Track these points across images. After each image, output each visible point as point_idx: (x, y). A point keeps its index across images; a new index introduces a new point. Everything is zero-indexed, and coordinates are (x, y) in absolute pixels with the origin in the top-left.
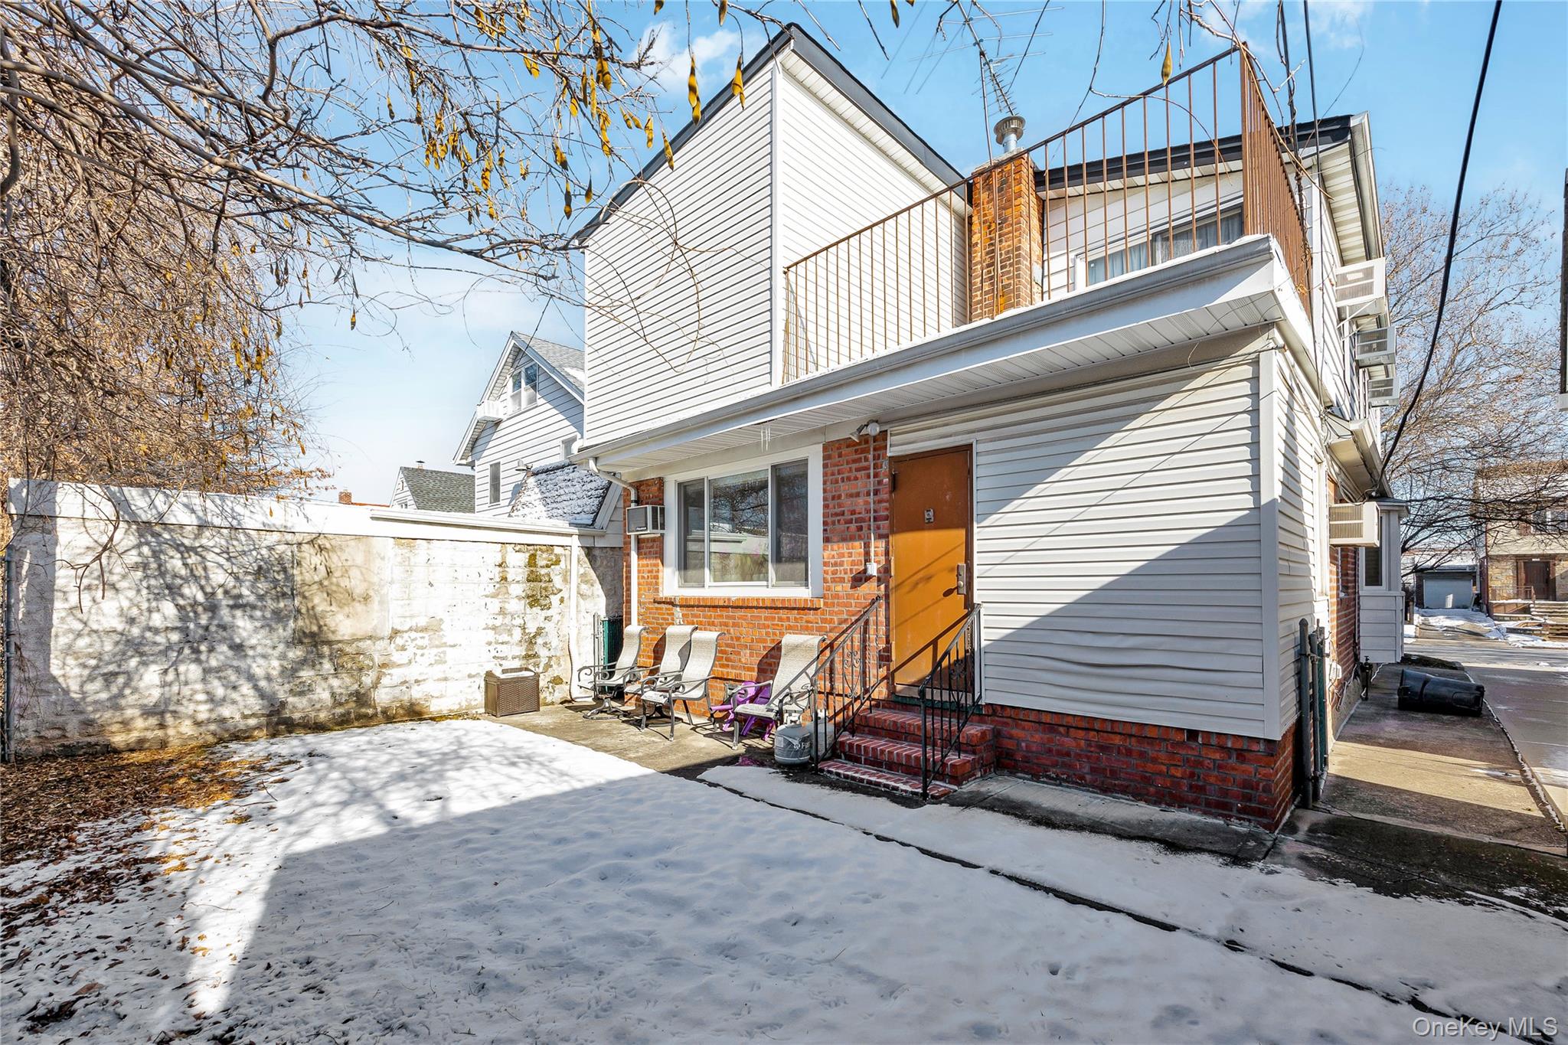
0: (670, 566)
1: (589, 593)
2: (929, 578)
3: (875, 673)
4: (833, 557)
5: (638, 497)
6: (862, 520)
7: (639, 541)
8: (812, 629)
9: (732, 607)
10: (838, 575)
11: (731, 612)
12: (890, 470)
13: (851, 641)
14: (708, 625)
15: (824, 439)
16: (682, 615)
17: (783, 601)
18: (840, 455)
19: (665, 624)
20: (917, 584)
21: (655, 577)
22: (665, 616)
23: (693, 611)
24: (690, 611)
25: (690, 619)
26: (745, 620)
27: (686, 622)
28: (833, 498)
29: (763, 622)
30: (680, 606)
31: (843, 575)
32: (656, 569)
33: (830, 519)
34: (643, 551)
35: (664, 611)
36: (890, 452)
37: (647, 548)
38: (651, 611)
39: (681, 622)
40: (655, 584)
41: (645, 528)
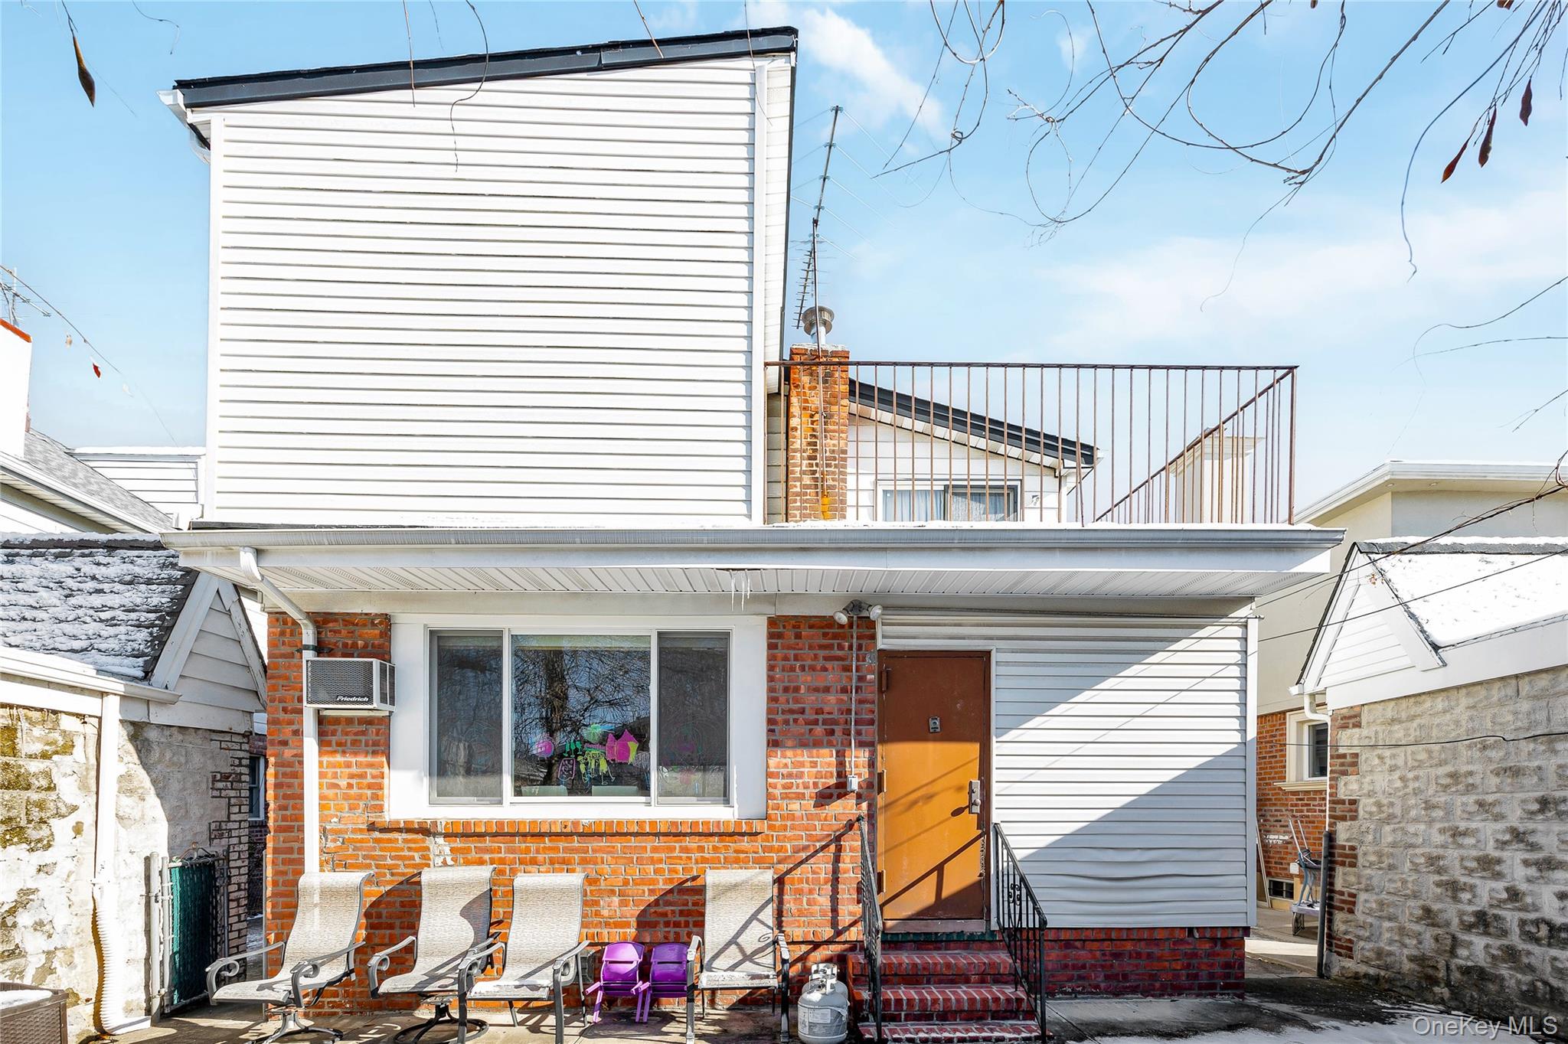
0: (407, 767)
1: (136, 814)
2: (930, 797)
3: (850, 910)
4: (786, 766)
5: (319, 640)
6: (835, 722)
7: (321, 720)
8: (746, 861)
9: (580, 835)
10: (794, 790)
11: (576, 843)
12: (880, 665)
13: (814, 872)
14: (520, 863)
15: (772, 611)
16: (452, 850)
17: (694, 824)
18: (798, 636)
19: (402, 866)
20: (915, 802)
21: (370, 786)
22: (403, 854)
23: (480, 842)
24: (472, 844)
25: (473, 855)
26: (609, 853)
27: (462, 861)
28: (786, 690)
29: (649, 854)
30: (446, 836)
31: (801, 790)
32: (374, 771)
33: (780, 718)
34: (334, 739)
35: (400, 844)
36: (881, 644)
37: (347, 734)
38: (358, 845)
39: (449, 862)
40: (372, 798)
41: (366, 699)
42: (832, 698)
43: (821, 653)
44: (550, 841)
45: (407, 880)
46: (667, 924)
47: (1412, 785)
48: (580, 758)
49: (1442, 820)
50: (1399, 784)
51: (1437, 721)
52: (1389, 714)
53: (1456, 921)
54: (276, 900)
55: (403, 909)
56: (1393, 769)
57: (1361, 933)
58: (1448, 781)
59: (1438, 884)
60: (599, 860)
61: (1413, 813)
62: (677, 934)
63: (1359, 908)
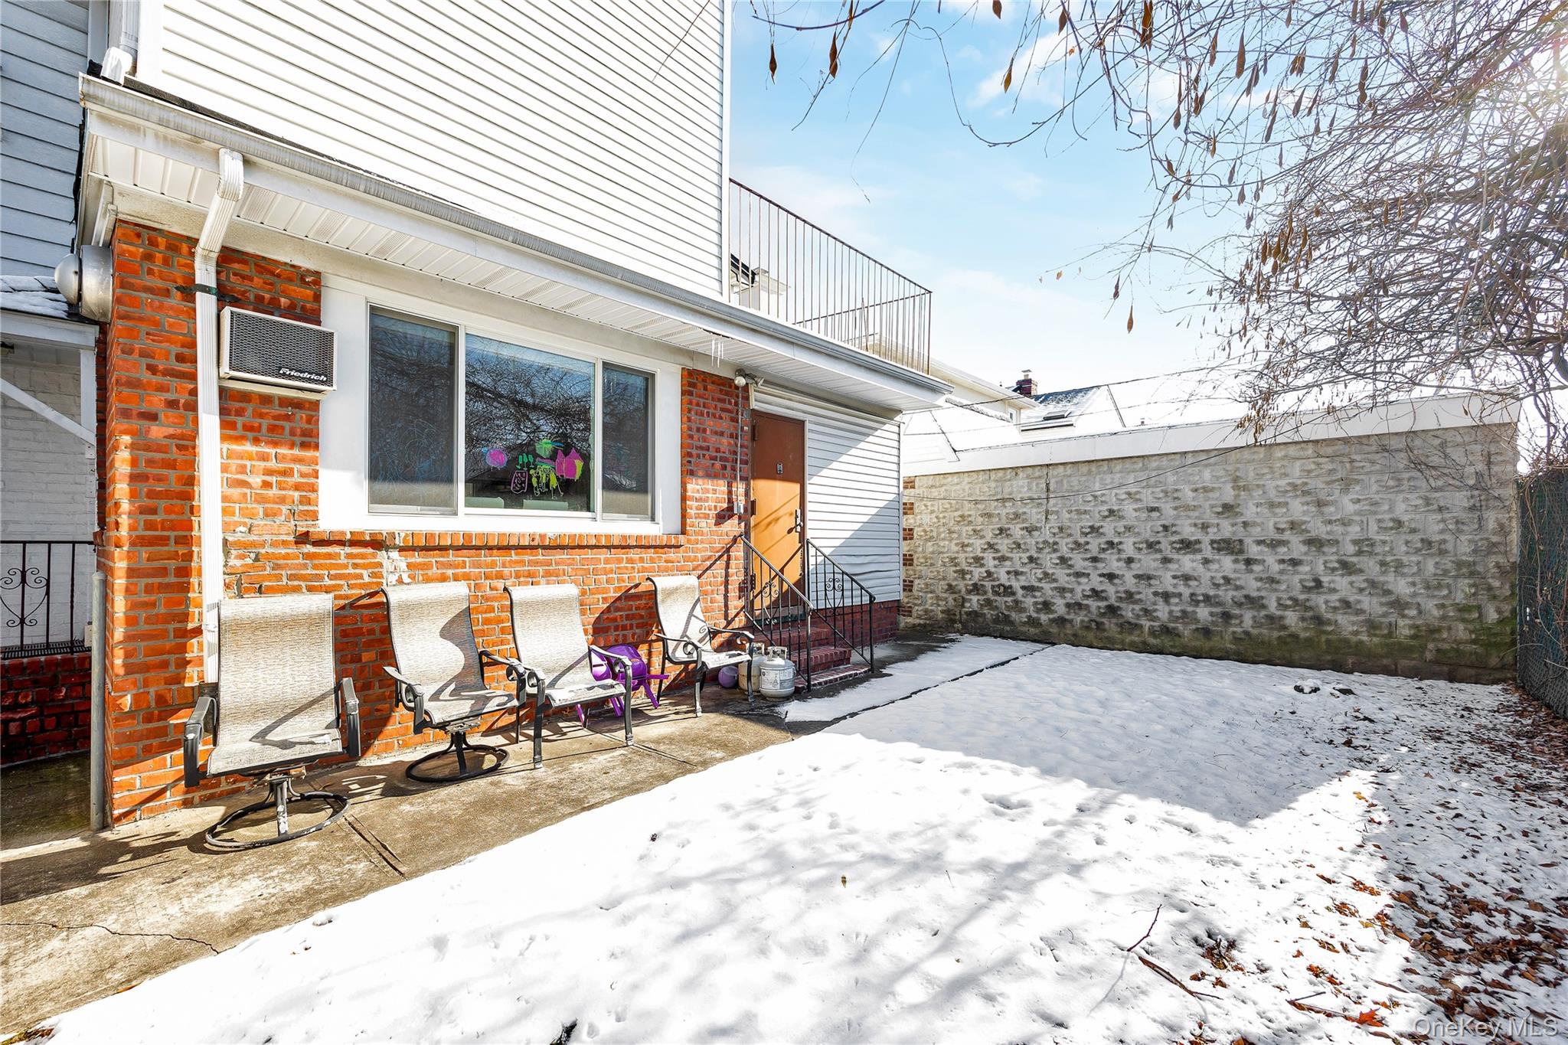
0: (340, 464)
2: (777, 519)
4: (696, 491)
8: (675, 568)
10: (703, 511)
12: (751, 421)
13: (714, 577)
14: (487, 578)
15: (690, 365)
16: (409, 566)
17: (639, 538)
18: (705, 389)
19: (346, 587)
20: (770, 523)
21: (297, 487)
22: (347, 571)
23: (443, 557)
24: (433, 558)
25: (434, 571)
26: (569, 565)
27: (421, 578)
28: (698, 430)
29: (603, 565)
30: (402, 549)
31: (707, 512)
32: (304, 469)
33: (694, 452)
34: (240, 421)
35: (343, 560)
36: (754, 405)
37: (262, 416)
38: (281, 562)
39: (406, 579)
40: (301, 503)
41: (323, 378)
42: (725, 440)
43: (720, 405)
44: (516, 554)
45: (352, 605)
46: (616, 629)
47: (942, 521)
48: (532, 472)
49: (957, 538)
50: (935, 520)
51: (954, 488)
52: (930, 483)
53: (964, 590)
54: (131, 646)
55: (345, 640)
56: (932, 512)
57: (916, 602)
58: (959, 519)
59: (955, 572)
60: (561, 572)
61: (943, 536)
62: (624, 636)
63: (915, 588)
